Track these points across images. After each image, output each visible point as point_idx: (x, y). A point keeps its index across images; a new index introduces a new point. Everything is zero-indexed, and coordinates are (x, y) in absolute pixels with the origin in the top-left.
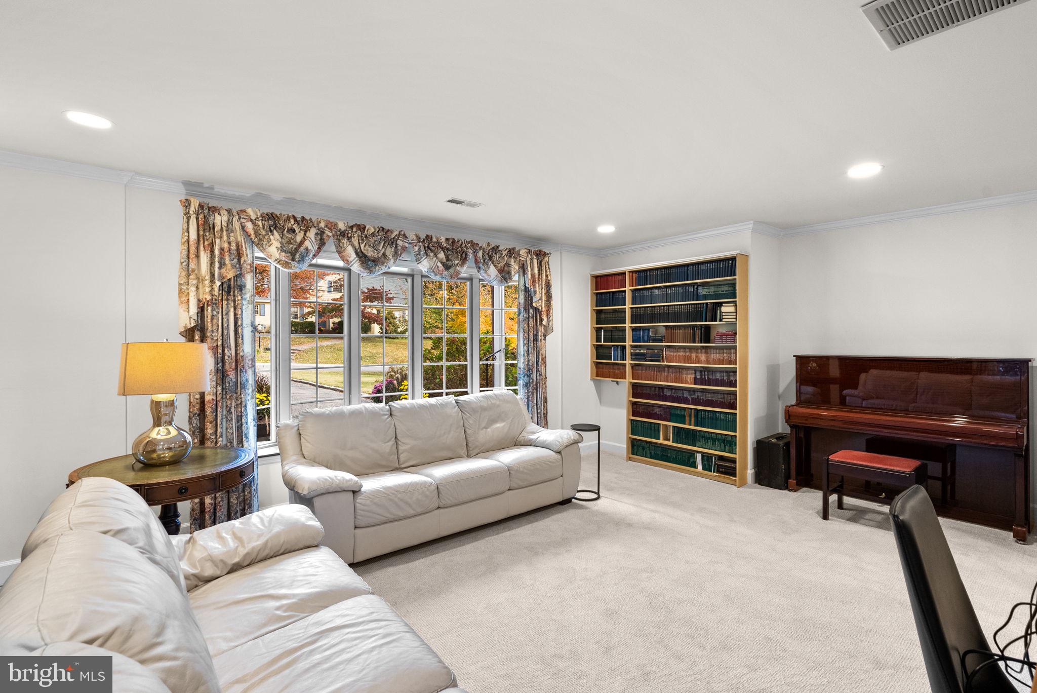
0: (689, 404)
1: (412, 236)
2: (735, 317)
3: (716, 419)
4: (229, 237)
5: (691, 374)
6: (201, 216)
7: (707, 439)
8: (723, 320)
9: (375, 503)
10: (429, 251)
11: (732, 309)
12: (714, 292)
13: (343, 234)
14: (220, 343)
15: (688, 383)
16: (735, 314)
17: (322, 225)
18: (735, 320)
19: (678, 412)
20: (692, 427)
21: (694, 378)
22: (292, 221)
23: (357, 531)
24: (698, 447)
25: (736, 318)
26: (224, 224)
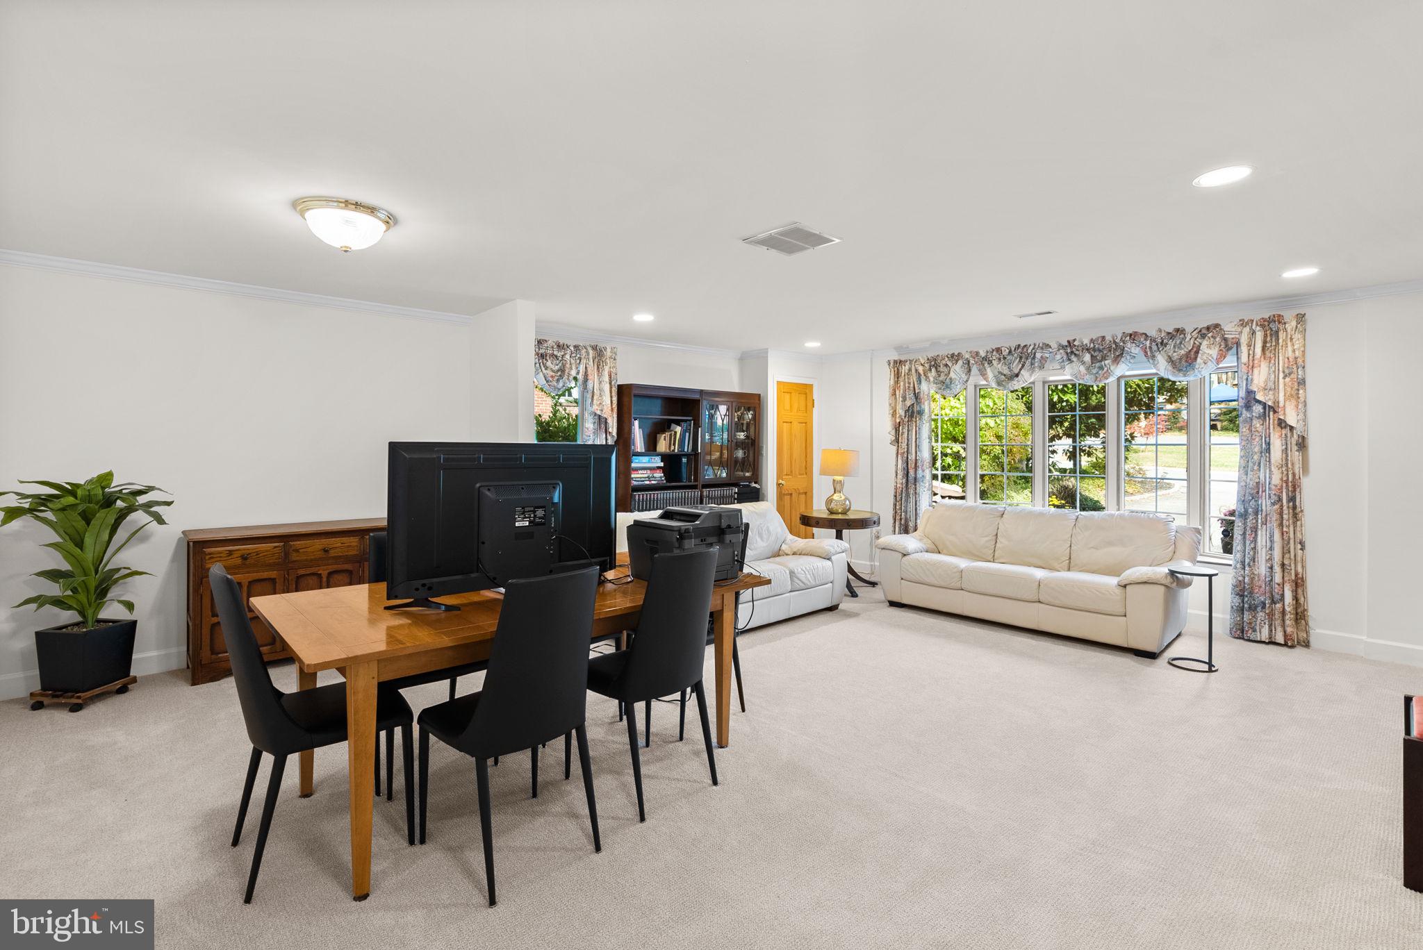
1: (1054, 345)
4: (908, 378)
6: (896, 369)
9: (910, 565)
10: (1073, 356)
13: (985, 359)
14: (906, 450)
17: (967, 356)
22: (946, 359)
23: (902, 581)
26: (907, 371)
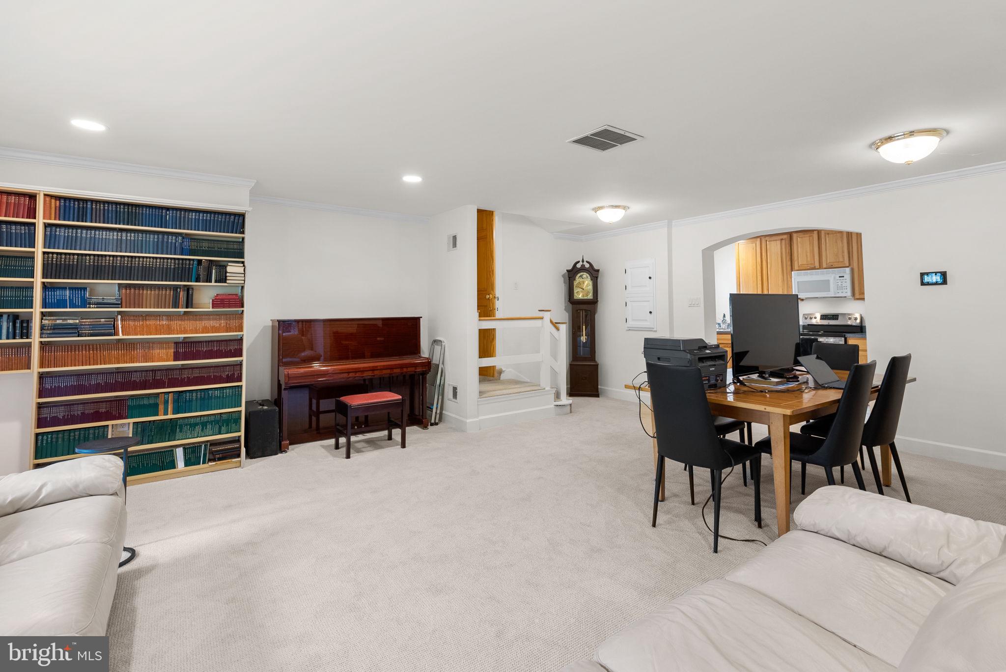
0: (164, 387)
2: (243, 278)
3: (210, 398)
5: (169, 348)
7: (193, 426)
8: (228, 281)
11: (241, 270)
12: (208, 248)
15: (164, 361)
16: (243, 275)
18: (243, 282)
19: (146, 402)
20: (170, 416)
21: (174, 352)
24: (178, 440)
25: (244, 280)
